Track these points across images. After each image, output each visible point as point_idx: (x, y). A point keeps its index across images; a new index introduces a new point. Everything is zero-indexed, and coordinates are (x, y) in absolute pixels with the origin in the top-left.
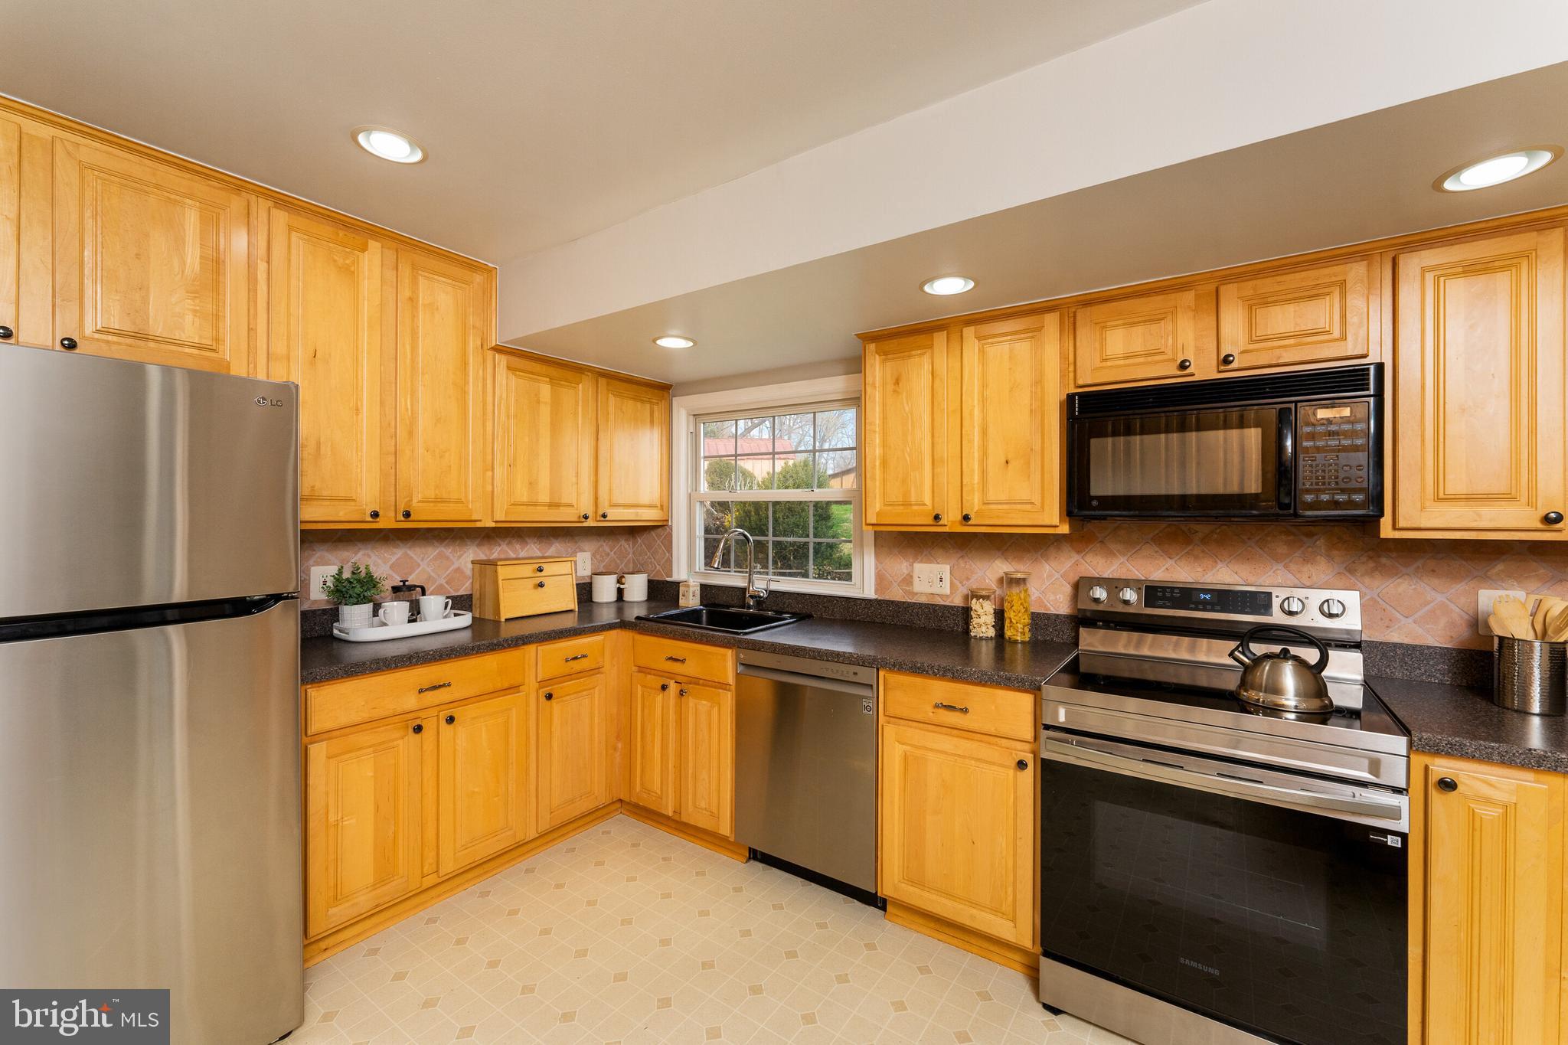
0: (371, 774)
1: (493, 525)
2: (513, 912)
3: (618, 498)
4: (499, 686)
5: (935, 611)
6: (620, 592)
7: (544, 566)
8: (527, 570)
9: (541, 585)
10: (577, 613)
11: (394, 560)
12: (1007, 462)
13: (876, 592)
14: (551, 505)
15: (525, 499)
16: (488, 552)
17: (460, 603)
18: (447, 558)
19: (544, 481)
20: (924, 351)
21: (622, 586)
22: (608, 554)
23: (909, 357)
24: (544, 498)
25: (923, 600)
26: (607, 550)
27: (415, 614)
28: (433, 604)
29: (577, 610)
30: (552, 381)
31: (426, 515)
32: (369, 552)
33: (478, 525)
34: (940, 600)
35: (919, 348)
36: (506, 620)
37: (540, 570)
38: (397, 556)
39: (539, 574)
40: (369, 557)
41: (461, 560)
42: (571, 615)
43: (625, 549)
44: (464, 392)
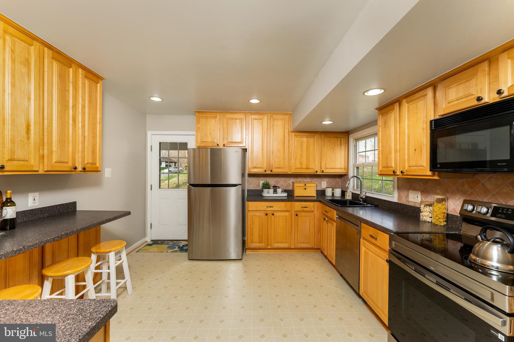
0: (258, 221)
1: (291, 173)
2: (282, 260)
3: (328, 166)
4: (284, 210)
5: (415, 209)
6: (333, 193)
7: (306, 184)
8: (302, 185)
9: (305, 189)
10: (316, 197)
11: (275, 180)
12: (415, 150)
13: (398, 200)
14: (306, 168)
15: (299, 167)
16: (296, 180)
17: (285, 191)
18: (286, 181)
19: (304, 162)
20: (392, 111)
21: (333, 192)
22: (332, 182)
23: (388, 114)
24: (305, 167)
25: (412, 204)
26: (332, 181)
27: (275, 192)
28: (279, 190)
29: (316, 196)
30: (307, 137)
31: (275, 171)
32: (270, 178)
33: (288, 173)
34: (418, 205)
35: (391, 110)
36: (296, 196)
37: (305, 185)
38: (276, 180)
39: (305, 186)
40: (270, 180)
41: (290, 181)
42: (314, 197)
43: (339, 181)
44: (284, 143)
